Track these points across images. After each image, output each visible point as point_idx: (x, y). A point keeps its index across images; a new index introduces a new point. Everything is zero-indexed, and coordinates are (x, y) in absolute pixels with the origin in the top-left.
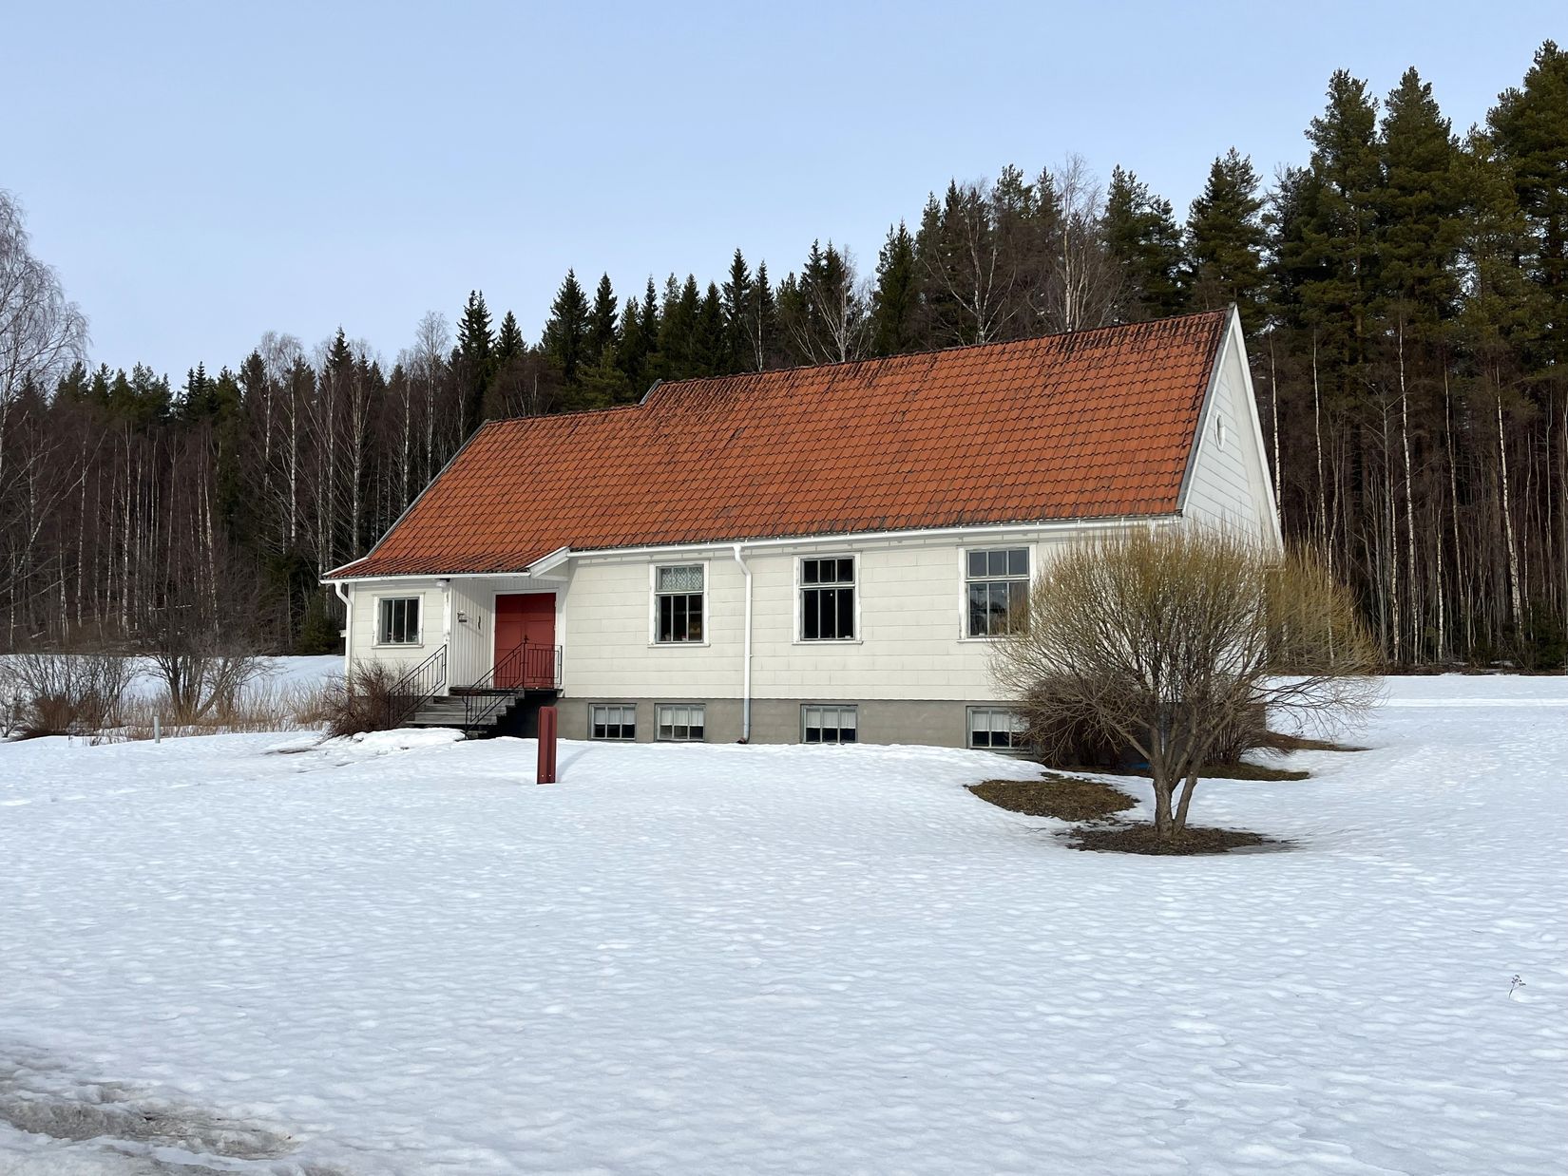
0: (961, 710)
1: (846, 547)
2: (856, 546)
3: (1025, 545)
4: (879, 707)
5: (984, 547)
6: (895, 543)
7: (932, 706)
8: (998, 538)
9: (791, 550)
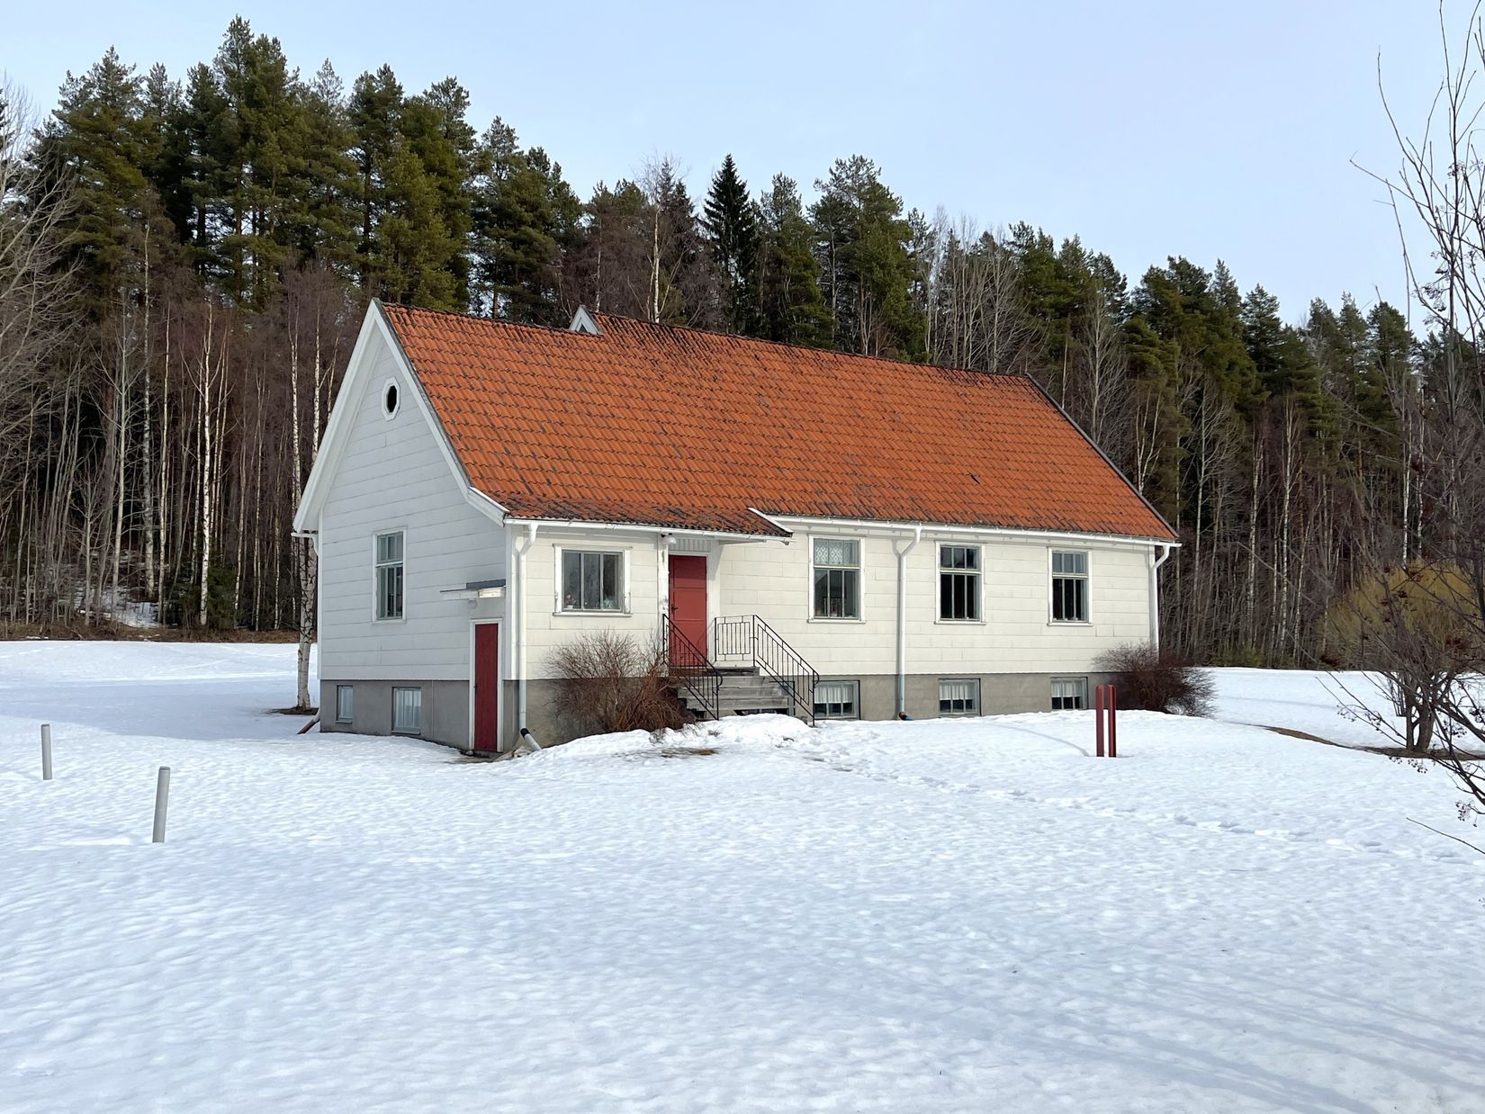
0: (1047, 681)
1: (973, 538)
2: (981, 538)
3: (1085, 551)
4: (993, 679)
5: (1063, 550)
6: (1007, 539)
7: (1029, 679)
8: (1069, 543)
9: (933, 536)
